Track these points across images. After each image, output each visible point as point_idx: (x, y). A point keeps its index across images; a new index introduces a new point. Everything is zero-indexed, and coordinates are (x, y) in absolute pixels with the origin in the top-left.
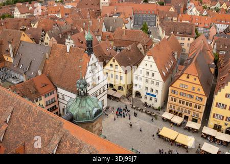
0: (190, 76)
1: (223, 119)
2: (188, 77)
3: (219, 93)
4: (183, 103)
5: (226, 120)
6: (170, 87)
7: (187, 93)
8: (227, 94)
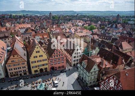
0: (14, 56)
1: (37, 67)
2: (14, 57)
3: (31, 57)
4: (16, 69)
5: (38, 67)
6: (6, 65)
7: (16, 63)
8: (34, 57)
